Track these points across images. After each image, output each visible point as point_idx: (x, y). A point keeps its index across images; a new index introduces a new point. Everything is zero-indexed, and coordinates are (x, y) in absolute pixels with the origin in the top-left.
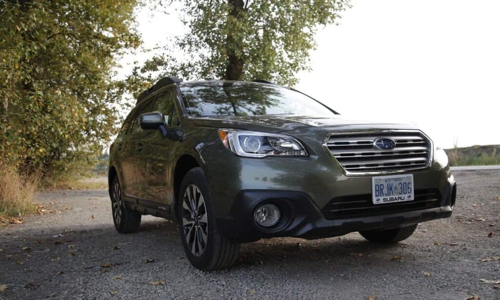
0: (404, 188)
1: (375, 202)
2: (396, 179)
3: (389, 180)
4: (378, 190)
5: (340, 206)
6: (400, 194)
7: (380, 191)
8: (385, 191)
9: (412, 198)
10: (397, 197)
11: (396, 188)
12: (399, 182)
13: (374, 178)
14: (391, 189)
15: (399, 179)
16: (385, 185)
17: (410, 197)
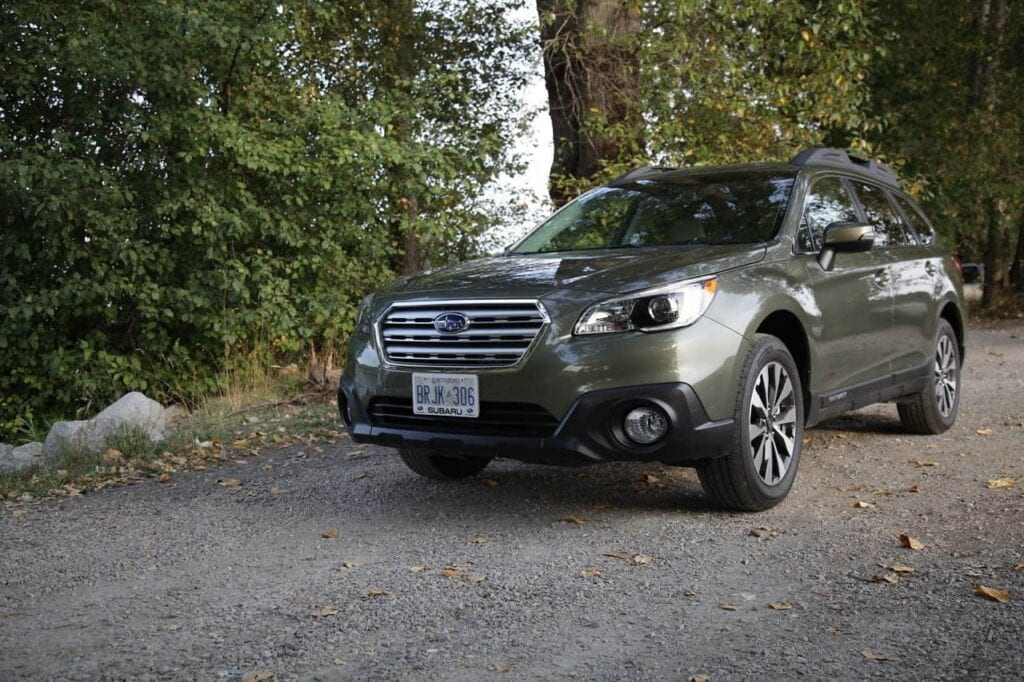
0: (463, 395)
1: (416, 411)
2: (448, 381)
3: (439, 380)
4: (421, 394)
5: (385, 410)
6: (456, 404)
7: (424, 394)
8: (432, 396)
9: (476, 414)
10: (450, 408)
11: (449, 395)
12: (454, 385)
13: (415, 375)
14: (441, 394)
15: (454, 381)
16: (432, 387)
17: (471, 411)
